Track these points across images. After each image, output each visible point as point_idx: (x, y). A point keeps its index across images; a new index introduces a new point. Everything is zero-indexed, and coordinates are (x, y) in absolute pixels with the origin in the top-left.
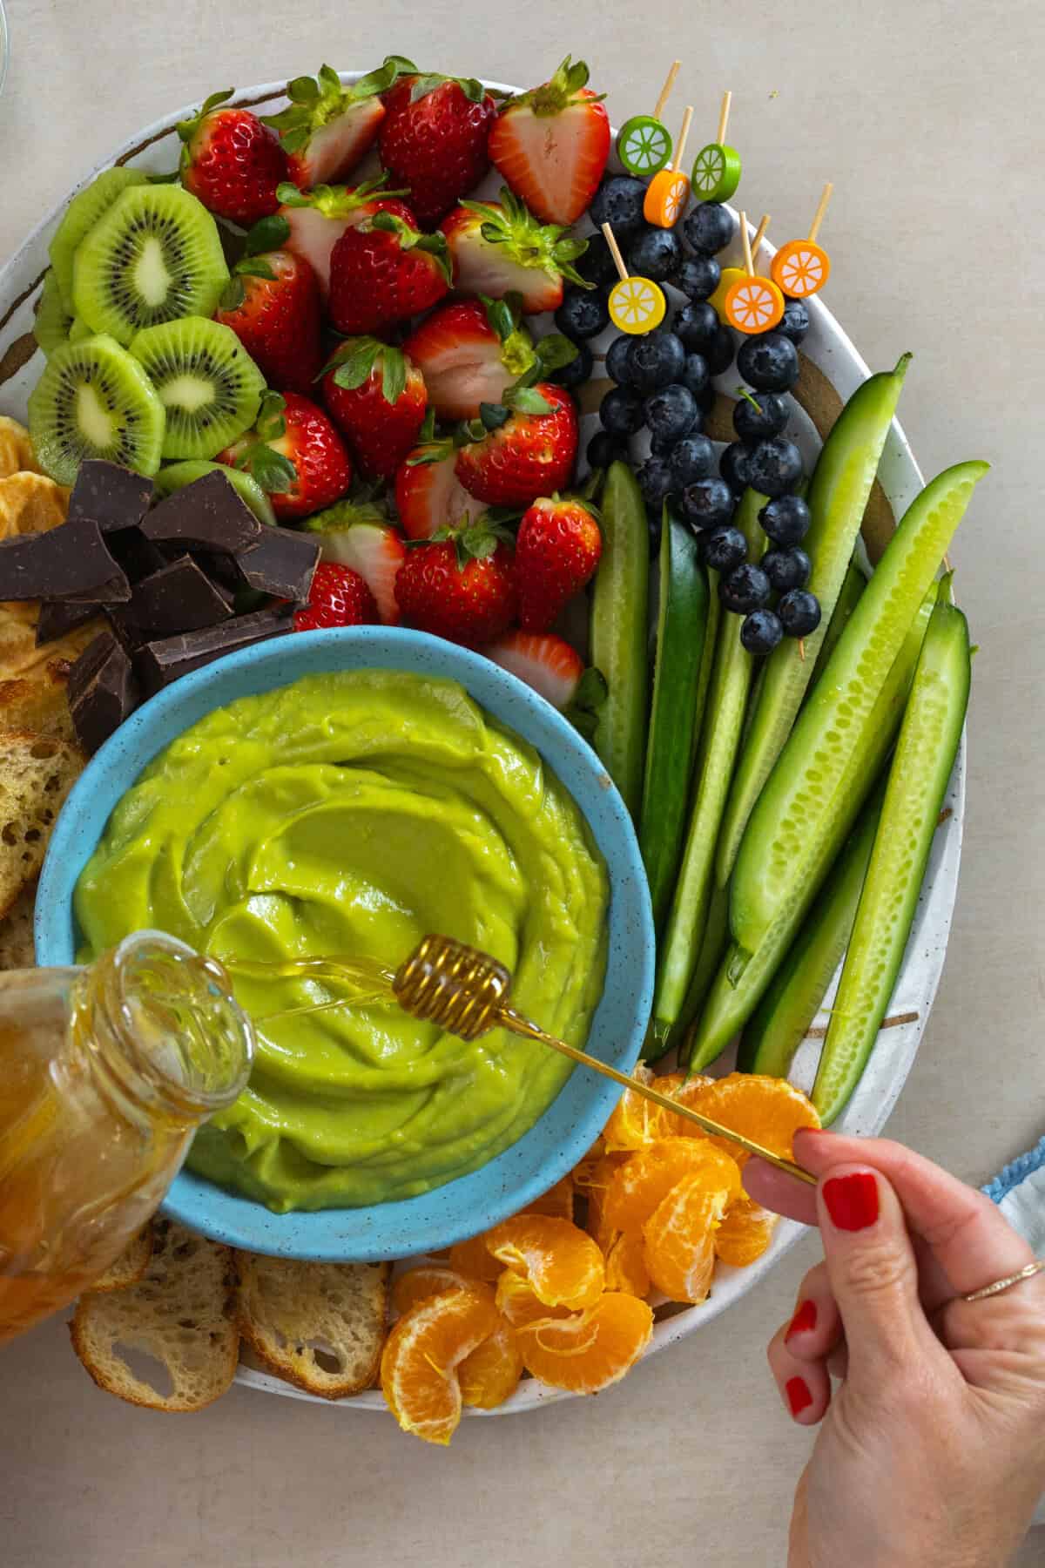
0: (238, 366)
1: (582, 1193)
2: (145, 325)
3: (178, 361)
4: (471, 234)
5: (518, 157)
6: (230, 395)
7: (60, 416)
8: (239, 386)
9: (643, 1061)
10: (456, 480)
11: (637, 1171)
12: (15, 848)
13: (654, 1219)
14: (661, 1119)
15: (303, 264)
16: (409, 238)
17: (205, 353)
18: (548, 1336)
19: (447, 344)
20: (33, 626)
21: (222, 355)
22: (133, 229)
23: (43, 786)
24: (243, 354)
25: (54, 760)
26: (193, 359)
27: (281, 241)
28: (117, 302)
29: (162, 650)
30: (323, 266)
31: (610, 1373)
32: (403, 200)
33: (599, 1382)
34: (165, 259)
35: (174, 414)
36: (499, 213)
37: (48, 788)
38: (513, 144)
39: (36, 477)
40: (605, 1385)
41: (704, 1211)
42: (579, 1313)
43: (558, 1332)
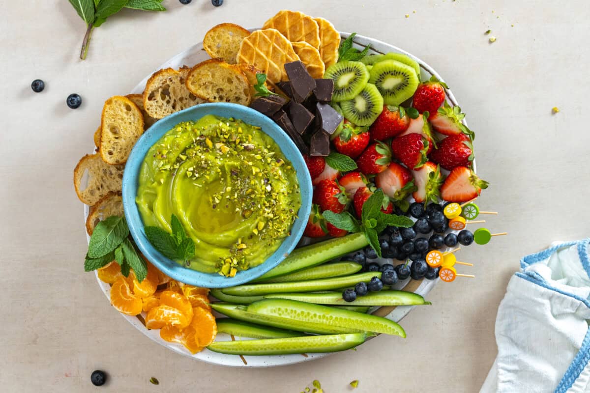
0: (373, 116)
1: (168, 285)
2: (376, 86)
3: (369, 98)
4: (429, 169)
5: (456, 177)
6: (364, 117)
7: (343, 70)
8: (367, 118)
9: (210, 290)
10: (358, 188)
11: (178, 297)
12: (216, 94)
13: (166, 306)
14: (195, 300)
15: (408, 125)
16: (424, 152)
17: (374, 105)
18: (124, 288)
19: (397, 173)
20: (281, 81)
21: (374, 110)
22: (403, 73)
23: (237, 96)
24: (376, 116)
25: (245, 96)
26: (370, 102)
27: (411, 117)
28: (381, 76)
29: (285, 117)
30: (408, 132)
31: (119, 307)
32: (434, 148)
33: (115, 305)
34: (397, 85)
35: (353, 101)
36: (439, 176)
37: (236, 98)
38: (459, 174)
39: (324, 68)
40: (115, 307)
41: (172, 319)
42: (133, 293)
43: (126, 290)
